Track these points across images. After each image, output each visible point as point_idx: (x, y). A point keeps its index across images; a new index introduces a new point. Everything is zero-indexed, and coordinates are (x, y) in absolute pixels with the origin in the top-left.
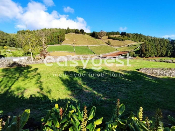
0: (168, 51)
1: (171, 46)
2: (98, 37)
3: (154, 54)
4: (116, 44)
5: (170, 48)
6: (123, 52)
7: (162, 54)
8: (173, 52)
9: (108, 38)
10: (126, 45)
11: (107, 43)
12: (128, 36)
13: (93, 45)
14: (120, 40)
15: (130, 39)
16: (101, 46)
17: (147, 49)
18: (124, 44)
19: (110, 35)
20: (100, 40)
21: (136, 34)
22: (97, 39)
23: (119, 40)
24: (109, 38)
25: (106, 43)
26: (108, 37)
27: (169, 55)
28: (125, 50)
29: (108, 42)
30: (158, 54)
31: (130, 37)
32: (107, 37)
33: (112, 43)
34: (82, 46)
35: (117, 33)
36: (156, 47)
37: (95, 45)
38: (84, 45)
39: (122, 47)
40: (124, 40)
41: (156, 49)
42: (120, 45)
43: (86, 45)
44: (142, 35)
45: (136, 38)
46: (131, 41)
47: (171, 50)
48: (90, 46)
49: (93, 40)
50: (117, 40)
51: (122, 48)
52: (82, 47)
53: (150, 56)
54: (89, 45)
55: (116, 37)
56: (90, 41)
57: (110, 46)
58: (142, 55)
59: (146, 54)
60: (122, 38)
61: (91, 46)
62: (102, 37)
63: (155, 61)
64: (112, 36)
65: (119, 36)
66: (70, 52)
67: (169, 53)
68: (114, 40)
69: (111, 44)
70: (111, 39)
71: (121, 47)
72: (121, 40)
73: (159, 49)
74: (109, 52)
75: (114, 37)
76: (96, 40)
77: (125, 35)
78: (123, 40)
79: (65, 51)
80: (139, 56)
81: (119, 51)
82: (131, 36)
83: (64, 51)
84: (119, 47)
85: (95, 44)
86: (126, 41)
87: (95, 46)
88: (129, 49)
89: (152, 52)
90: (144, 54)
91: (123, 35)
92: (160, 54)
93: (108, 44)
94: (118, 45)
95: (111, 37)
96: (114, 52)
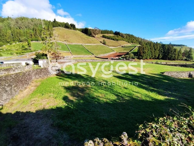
0: (160, 54)
1: (162, 49)
2: (91, 35)
3: (150, 56)
5: (161, 52)
6: (119, 53)
7: (155, 56)
8: (163, 55)
10: (121, 46)
12: (122, 36)
13: (89, 44)
15: (124, 39)
17: (144, 51)
18: (119, 45)
19: (104, 34)
20: (94, 38)
22: (91, 36)
23: (114, 40)
24: (103, 37)
25: (101, 42)
26: (103, 36)
27: (160, 58)
28: (120, 50)
29: (103, 41)
30: (152, 56)
31: (124, 37)
32: (102, 35)
33: (107, 43)
34: (76, 44)
35: (111, 32)
36: (151, 50)
38: (78, 44)
41: (151, 51)
42: (115, 45)
43: (80, 44)
44: (133, 36)
45: (129, 39)
46: (124, 41)
49: (87, 38)
50: (111, 39)
51: (117, 49)
53: (146, 58)
55: (110, 36)
57: (106, 46)
58: (140, 57)
59: (143, 56)
60: (117, 38)
61: (86, 44)
62: (96, 35)
63: (152, 63)
64: (106, 35)
65: (113, 35)
66: (65, 51)
67: (161, 56)
68: (109, 40)
70: (105, 38)
73: (153, 52)
74: (107, 53)
75: (109, 36)
76: (90, 38)
77: (120, 35)
78: (117, 40)
80: (137, 58)
81: (116, 52)
84: (114, 48)
86: (120, 41)
87: (91, 46)
88: (125, 50)
89: (148, 55)
90: (141, 56)
91: (117, 35)
92: (154, 57)
93: (103, 43)
94: (113, 45)
96: (111, 53)
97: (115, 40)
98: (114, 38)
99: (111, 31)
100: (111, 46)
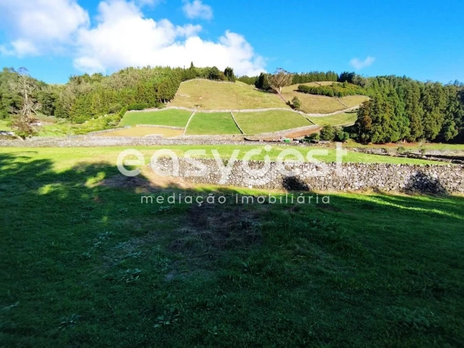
4: (318, 108)
9: (297, 91)
10: (345, 110)
11: (292, 103)
12: (359, 84)
13: (248, 111)
14: (333, 95)
15: (361, 90)
16: (270, 112)
18: (339, 107)
19: (306, 82)
20: (274, 95)
21: (391, 77)
23: (328, 95)
24: (300, 90)
25: (288, 103)
26: (299, 87)
29: (292, 101)
31: (363, 86)
32: (296, 87)
34: (218, 111)
35: (328, 77)
37: (252, 111)
38: (222, 111)
39: (334, 114)
40: (345, 95)
42: (328, 109)
43: (227, 111)
47: (458, 119)
48: (239, 112)
50: (322, 94)
52: (216, 114)
53: (388, 140)
54: (237, 111)
55: (321, 88)
56: (243, 99)
58: (363, 136)
60: (341, 90)
61: (241, 111)
66: (174, 127)
68: (315, 96)
69: (301, 108)
70: (306, 92)
71: (330, 114)
72: (335, 95)
75: (317, 86)
78: (339, 95)
79: (161, 126)
82: (368, 83)
83: (158, 126)
84: (323, 115)
85: (255, 106)
86: (349, 97)
93: (292, 106)
94: (324, 108)
95: (306, 88)
97: (331, 96)
98: (330, 90)
99: (330, 72)
100: (315, 112)
